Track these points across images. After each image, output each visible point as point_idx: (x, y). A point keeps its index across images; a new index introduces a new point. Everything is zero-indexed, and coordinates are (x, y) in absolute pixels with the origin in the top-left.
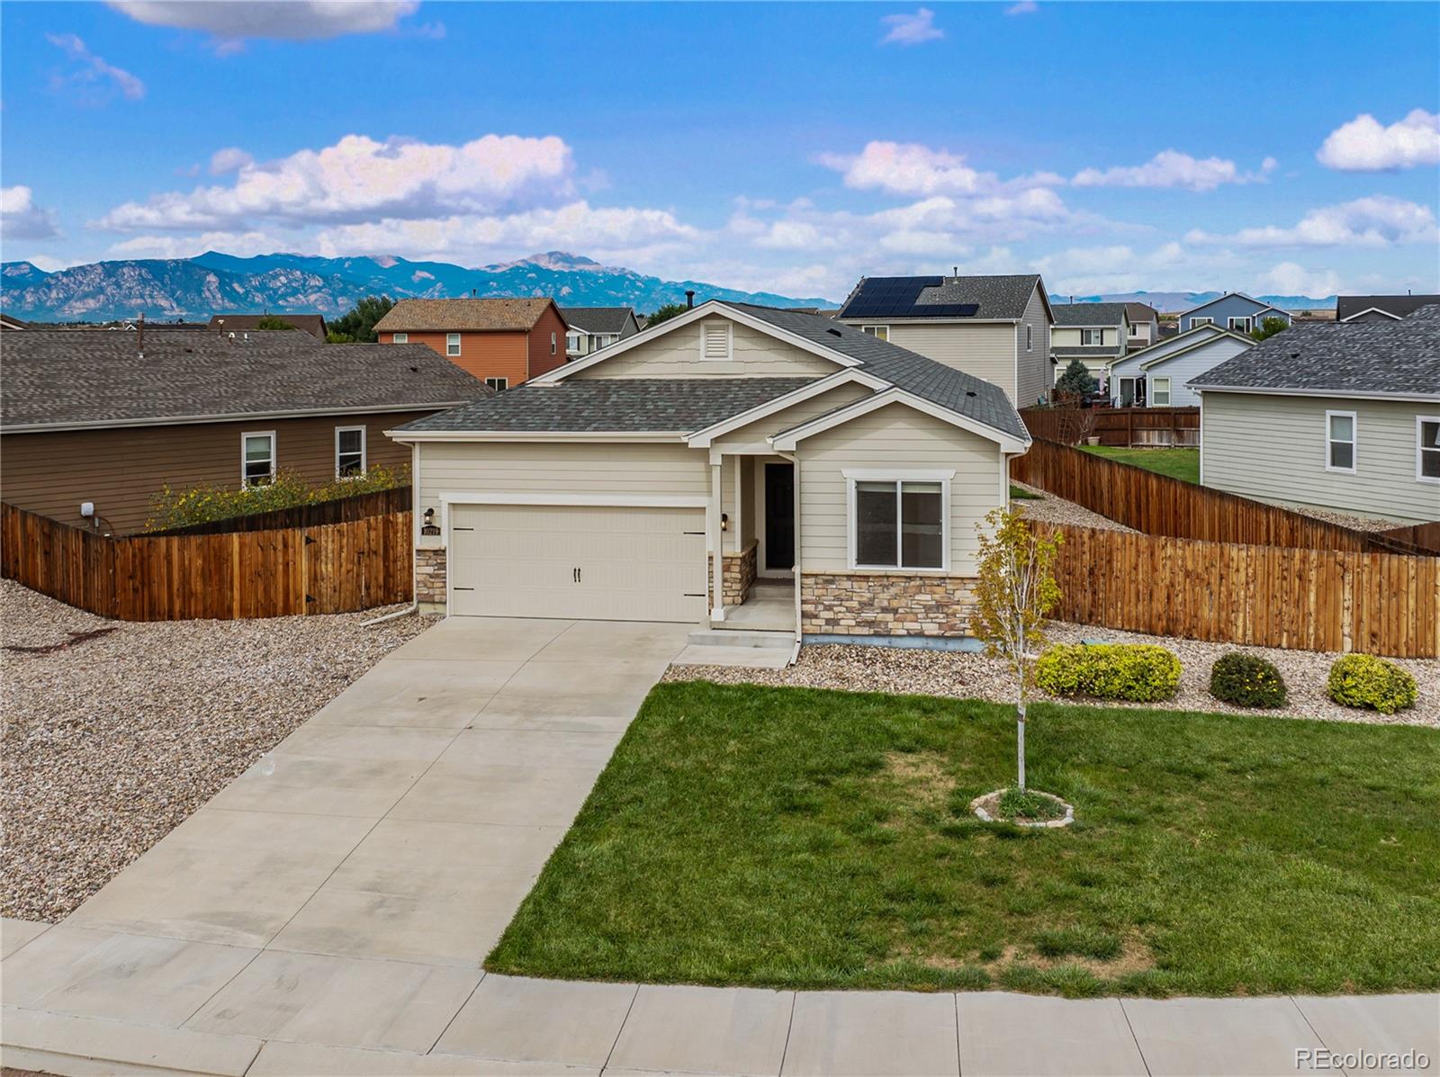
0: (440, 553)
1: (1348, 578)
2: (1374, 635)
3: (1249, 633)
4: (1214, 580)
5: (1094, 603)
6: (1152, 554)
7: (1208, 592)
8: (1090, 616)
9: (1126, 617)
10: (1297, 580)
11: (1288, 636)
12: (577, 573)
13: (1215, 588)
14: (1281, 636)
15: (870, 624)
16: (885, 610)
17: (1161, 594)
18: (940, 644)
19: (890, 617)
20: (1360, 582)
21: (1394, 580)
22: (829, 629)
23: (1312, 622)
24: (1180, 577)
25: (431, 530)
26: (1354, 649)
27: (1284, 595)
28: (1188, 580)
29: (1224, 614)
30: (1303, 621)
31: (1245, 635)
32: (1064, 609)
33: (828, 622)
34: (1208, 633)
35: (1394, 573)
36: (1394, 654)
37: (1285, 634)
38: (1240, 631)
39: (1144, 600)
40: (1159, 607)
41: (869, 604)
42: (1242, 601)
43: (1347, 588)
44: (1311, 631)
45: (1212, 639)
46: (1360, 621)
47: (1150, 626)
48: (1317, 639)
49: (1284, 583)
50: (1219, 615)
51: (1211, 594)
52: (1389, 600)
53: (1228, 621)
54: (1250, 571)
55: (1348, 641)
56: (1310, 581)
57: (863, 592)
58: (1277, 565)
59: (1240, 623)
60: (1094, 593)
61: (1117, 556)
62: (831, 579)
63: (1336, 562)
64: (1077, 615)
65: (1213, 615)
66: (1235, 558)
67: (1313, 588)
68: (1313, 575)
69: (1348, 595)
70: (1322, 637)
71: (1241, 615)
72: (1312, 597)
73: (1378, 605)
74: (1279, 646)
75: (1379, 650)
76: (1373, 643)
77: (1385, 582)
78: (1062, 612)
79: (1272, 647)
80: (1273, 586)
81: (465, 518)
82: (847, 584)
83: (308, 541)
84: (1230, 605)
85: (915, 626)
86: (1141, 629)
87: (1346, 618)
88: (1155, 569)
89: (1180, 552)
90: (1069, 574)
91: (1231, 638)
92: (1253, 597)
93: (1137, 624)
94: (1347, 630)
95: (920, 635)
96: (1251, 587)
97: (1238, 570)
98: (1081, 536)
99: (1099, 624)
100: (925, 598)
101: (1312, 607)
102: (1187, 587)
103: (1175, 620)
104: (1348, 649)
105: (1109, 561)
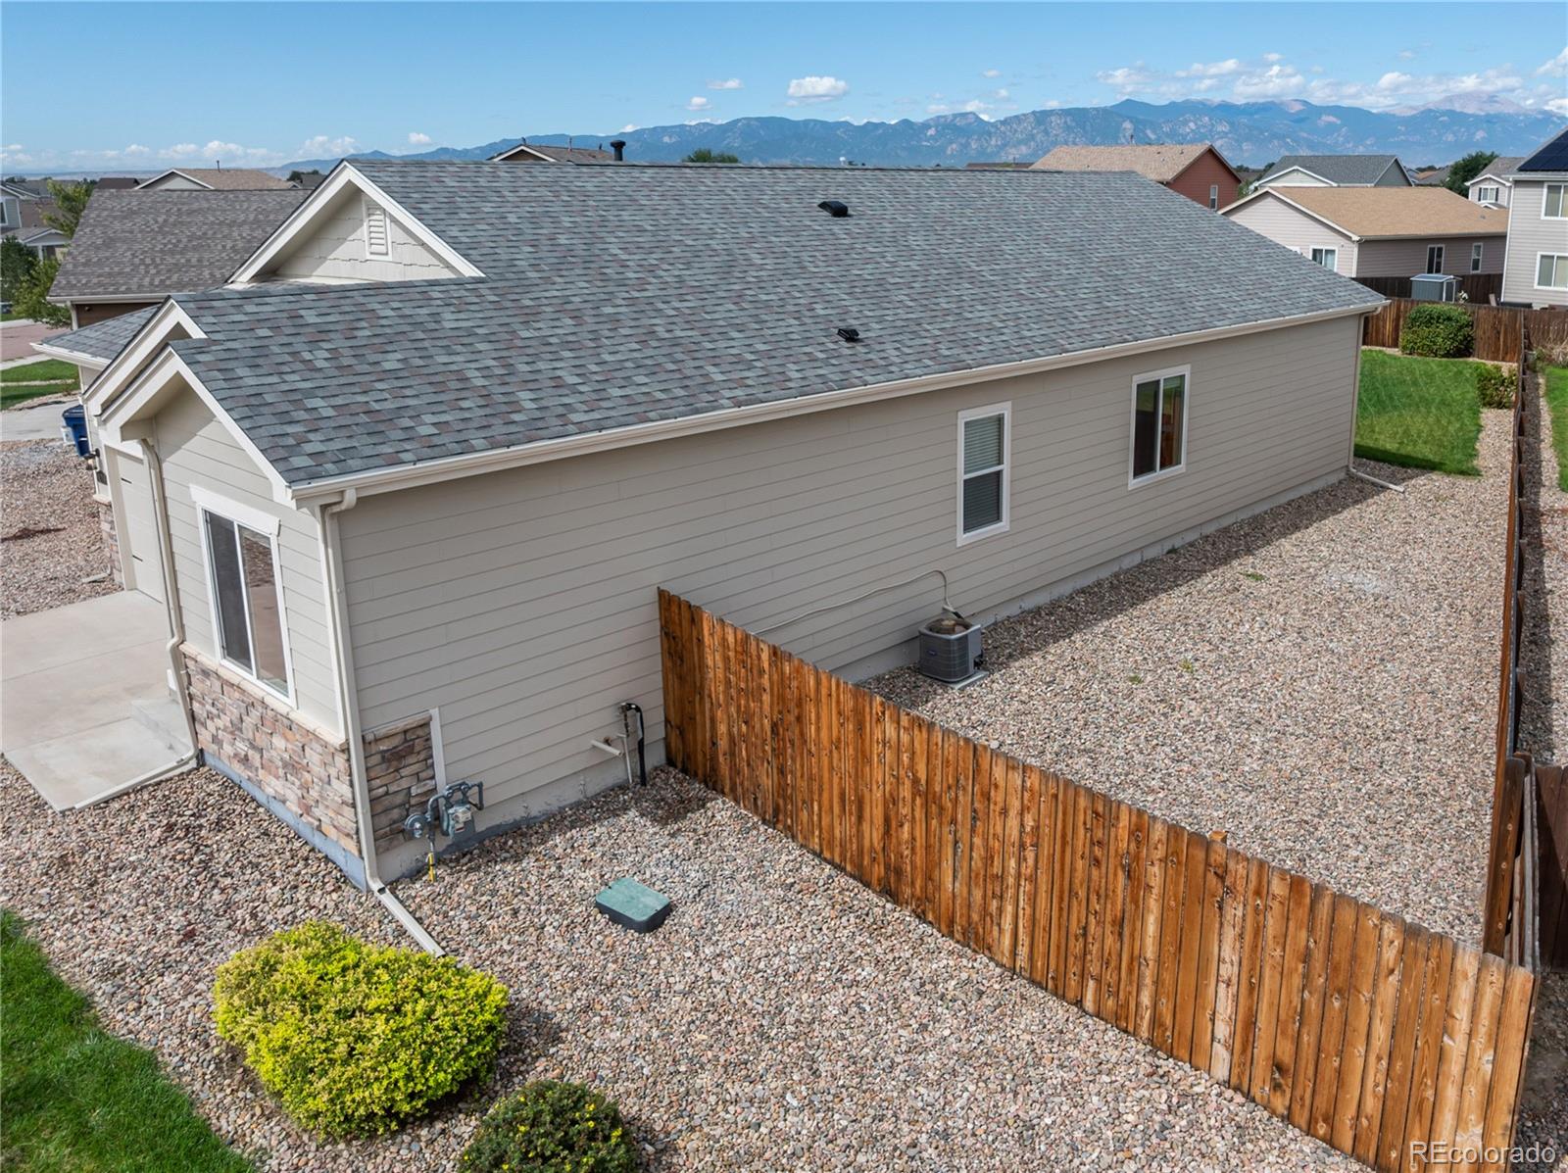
1: (1235, 911)
3: (1023, 951)
4: (964, 815)
5: (782, 789)
6: (860, 727)
7: (951, 837)
8: (777, 811)
9: (825, 835)
10: (1121, 877)
11: (1098, 990)
13: (964, 833)
14: (1082, 985)
17: (875, 812)
20: (1258, 931)
21: (1341, 956)
23: (1148, 981)
24: (906, 792)
26: (1234, 1081)
27: (1094, 898)
28: (918, 801)
29: (978, 894)
30: (1130, 971)
31: (1014, 954)
32: (742, 784)
34: (951, 923)
35: (1342, 940)
36: (1321, 1132)
37: (1091, 984)
38: (1007, 941)
39: (851, 814)
40: (873, 835)
42: (1011, 881)
43: (1230, 934)
44: (1146, 999)
45: (958, 936)
46: (1250, 1023)
47: (859, 866)
48: (1156, 1022)
49: (1095, 873)
50: (969, 892)
51: (956, 842)
52: (1325, 999)
53: (985, 912)
54: (1029, 823)
55: (1221, 1053)
56: (1149, 887)
58: (1081, 831)
59: (1007, 925)
60: (782, 771)
61: (811, 711)
63: (1207, 864)
64: (759, 803)
65: (961, 889)
66: (1002, 784)
67: (1153, 904)
68: (1155, 874)
69: (1228, 953)
70: (1168, 1022)
71: (1009, 909)
72: (1151, 927)
73: (1296, 1001)
74: (1079, 1003)
75: (1289, 1108)
76: (1277, 1087)
77: (1318, 956)
78: (739, 790)
79: (1063, 997)
80: (1073, 870)
84: (990, 881)
86: (848, 868)
87: (1224, 1003)
88: (863, 757)
89: (905, 738)
90: (746, 723)
91: (989, 949)
92: (1033, 879)
93: (843, 857)
94: (1222, 1030)
96: (1030, 855)
97: (1004, 812)
98: (759, 658)
99: (790, 833)
101: (1150, 952)
102: (917, 815)
103: (899, 872)
104: (1221, 1071)
105: (799, 719)
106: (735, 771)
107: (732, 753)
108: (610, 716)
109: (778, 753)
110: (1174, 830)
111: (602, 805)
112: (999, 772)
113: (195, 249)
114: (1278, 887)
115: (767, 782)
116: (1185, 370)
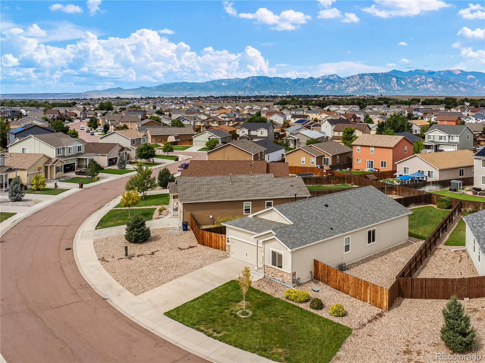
0: (229, 246)
1: (369, 287)
2: (373, 301)
4: (346, 281)
5: (328, 280)
6: (336, 273)
7: (345, 284)
8: (327, 283)
9: (332, 285)
10: (360, 285)
12: (247, 254)
15: (273, 276)
16: (275, 274)
17: (338, 282)
18: (282, 283)
19: (275, 276)
20: (371, 289)
21: (376, 290)
22: (267, 275)
23: (363, 295)
24: (341, 279)
25: (228, 241)
27: (358, 288)
29: (348, 289)
30: (361, 294)
31: (351, 294)
33: (268, 274)
34: (345, 292)
36: (376, 306)
37: (358, 296)
39: (335, 282)
40: (337, 284)
41: (273, 273)
42: (351, 287)
43: (369, 289)
44: (363, 297)
46: (371, 297)
47: (336, 288)
48: (363, 299)
49: (358, 285)
52: (376, 294)
53: (348, 291)
54: (352, 281)
55: (368, 300)
57: (272, 270)
58: (357, 282)
59: (351, 292)
60: (328, 278)
62: (268, 267)
63: (367, 284)
64: (325, 282)
65: (346, 289)
67: (363, 288)
68: (363, 285)
69: (369, 291)
71: (351, 290)
72: (363, 290)
73: (374, 295)
74: (357, 298)
76: (373, 303)
78: (323, 281)
79: (355, 298)
80: (356, 285)
81: (233, 240)
82: (270, 268)
83: (221, 237)
84: (349, 287)
85: (279, 279)
87: (368, 296)
88: (337, 276)
90: (324, 273)
91: (349, 294)
92: (353, 287)
93: (334, 287)
94: (369, 298)
95: (279, 280)
96: (352, 284)
97: (350, 280)
98: (326, 266)
99: (328, 285)
100: (280, 274)
101: (363, 292)
102: (342, 282)
103: (340, 288)
104: (369, 302)
105: (330, 273)
106: (322, 279)
107: (322, 277)
108: (309, 272)
109: (327, 276)
110: (364, 281)
111: (309, 282)
112: (350, 277)
113: (199, 191)
114: (372, 285)
115: (326, 279)
116: (375, 228)
